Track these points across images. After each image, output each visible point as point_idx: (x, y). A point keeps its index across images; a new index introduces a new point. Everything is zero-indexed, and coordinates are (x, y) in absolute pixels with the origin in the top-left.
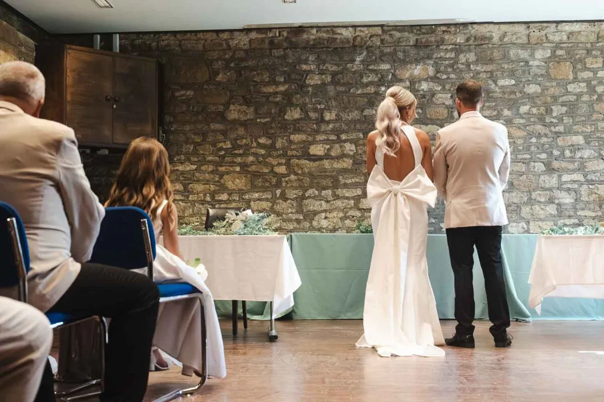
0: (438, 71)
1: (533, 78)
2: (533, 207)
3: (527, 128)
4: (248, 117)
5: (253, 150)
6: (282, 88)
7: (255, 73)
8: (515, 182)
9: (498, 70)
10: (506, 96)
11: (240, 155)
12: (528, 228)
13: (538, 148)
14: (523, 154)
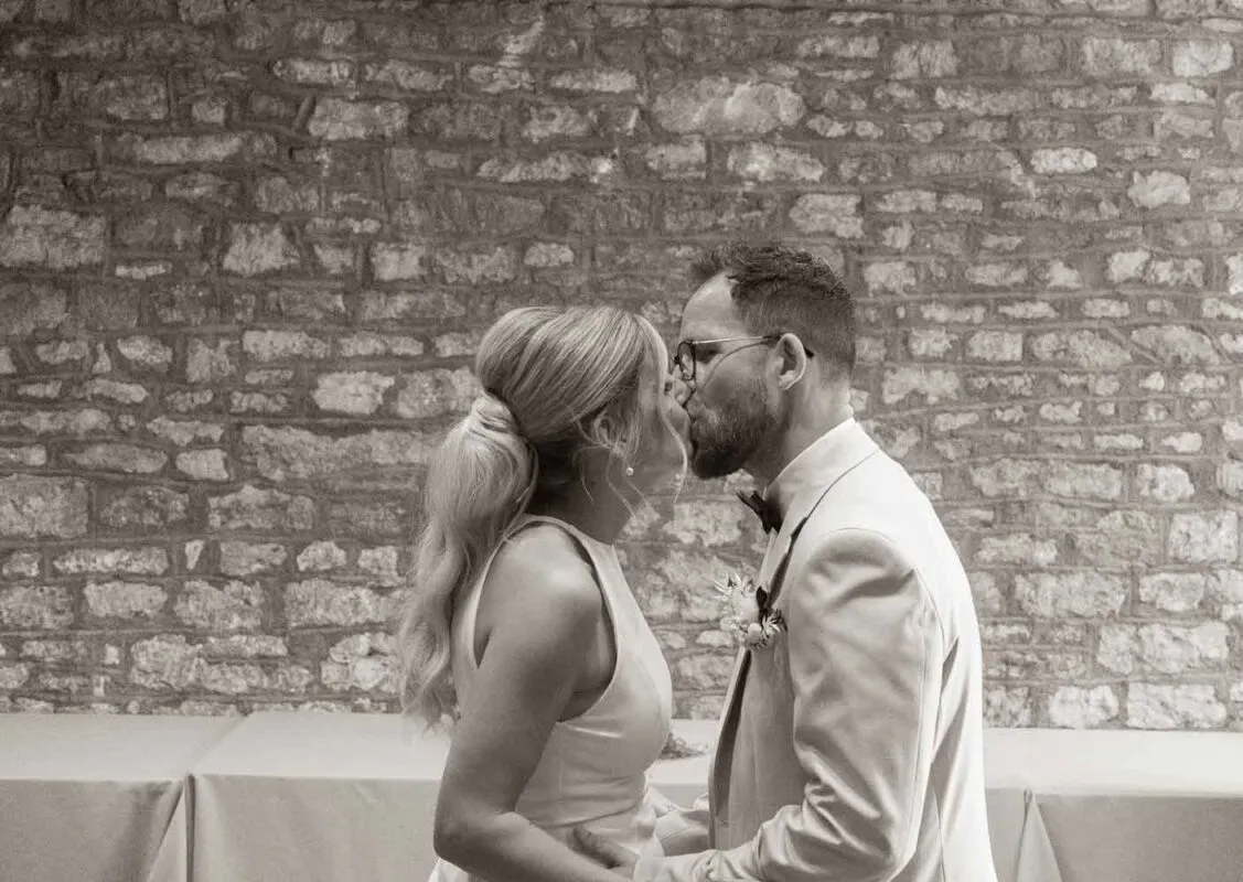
0: (812, 108)
1: (1163, 150)
2: (1144, 631)
3: (1135, 335)
4: (83, 256)
5: (99, 387)
6: (217, 150)
7: (112, 84)
8: (1083, 539)
9: (1035, 112)
10: (1063, 213)
11: (47, 404)
12: (1123, 709)
13: (1170, 411)
14: (1116, 434)
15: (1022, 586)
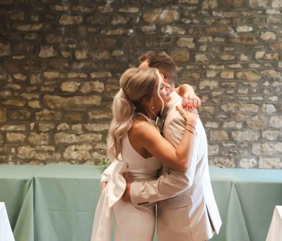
0: (182, 16)
1: (269, 26)
2: (263, 145)
3: (262, 72)
4: (5, 53)
5: (9, 85)
6: (37, 27)
7: (11, 12)
8: (249, 122)
9: (237, 17)
10: (244, 42)
12: (258, 164)
13: (270, 91)
14: (257, 96)
15: (233, 134)
